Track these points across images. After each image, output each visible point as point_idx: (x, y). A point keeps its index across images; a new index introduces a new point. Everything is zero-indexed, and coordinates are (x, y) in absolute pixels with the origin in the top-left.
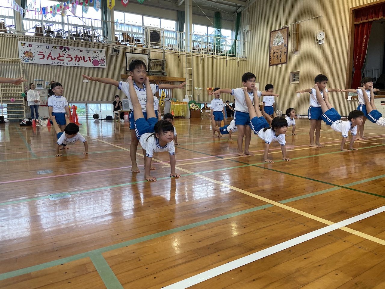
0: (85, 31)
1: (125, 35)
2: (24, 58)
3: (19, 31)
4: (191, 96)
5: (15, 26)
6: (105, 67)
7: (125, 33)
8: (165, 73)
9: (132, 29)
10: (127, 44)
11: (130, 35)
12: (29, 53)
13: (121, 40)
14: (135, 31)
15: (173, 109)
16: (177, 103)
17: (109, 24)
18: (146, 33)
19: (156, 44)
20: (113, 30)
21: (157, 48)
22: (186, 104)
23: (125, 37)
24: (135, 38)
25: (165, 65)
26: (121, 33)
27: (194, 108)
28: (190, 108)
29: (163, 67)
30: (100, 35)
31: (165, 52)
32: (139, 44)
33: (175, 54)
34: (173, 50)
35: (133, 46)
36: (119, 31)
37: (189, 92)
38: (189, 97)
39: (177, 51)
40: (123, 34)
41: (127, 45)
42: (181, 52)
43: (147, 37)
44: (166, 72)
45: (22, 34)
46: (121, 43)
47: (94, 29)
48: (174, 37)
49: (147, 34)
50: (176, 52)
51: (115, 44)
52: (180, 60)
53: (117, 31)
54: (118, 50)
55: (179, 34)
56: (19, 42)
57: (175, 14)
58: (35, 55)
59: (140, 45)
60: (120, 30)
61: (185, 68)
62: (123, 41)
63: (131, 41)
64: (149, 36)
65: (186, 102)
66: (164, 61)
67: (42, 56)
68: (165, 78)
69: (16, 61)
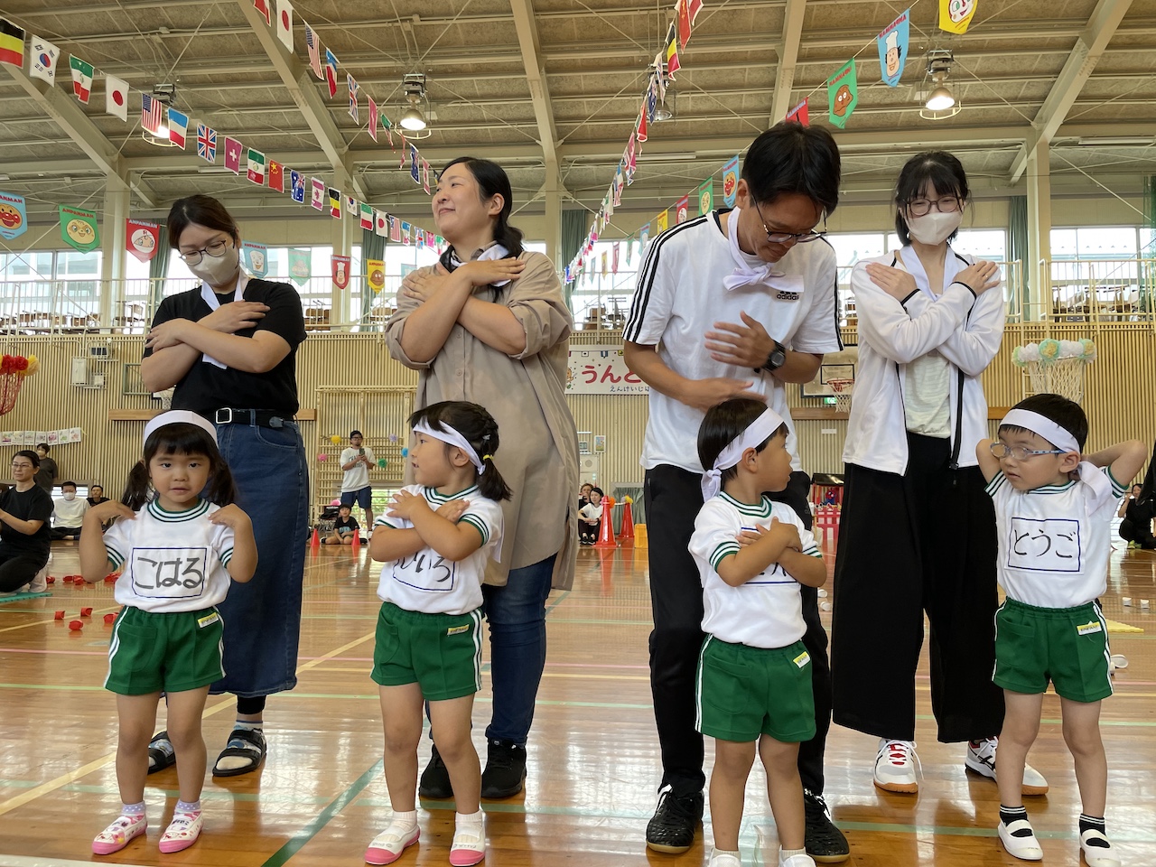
57: (1002, 207)
67: (590, 376)
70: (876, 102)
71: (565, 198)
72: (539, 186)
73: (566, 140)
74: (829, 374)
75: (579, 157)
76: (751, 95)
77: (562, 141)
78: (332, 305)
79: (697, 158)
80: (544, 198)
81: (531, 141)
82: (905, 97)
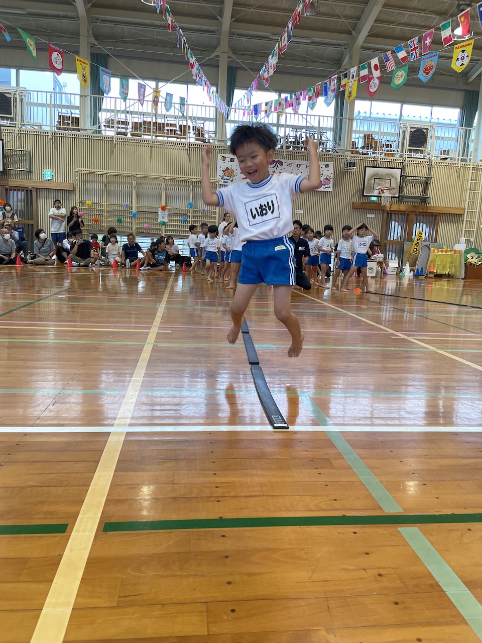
0: (308, 135)
1: (368, 138)
2: (222, 178)
3: (220, 139)
4: (472, 240)
5: (215, 133)
6: (331, 190)
7: (369, 135)
8: (427, 200)
9: (380, 128)
10: (369, 153)
11: (376, 137)
12: (230, 171)
13: (360, 146)
14: (385, 131)
15: (434, 261)
16: (442, 251)
17: (346, 123)
18: (404, 132)
19: (417, 151)
20: (350, 131)
21: (420, 157)
22: (459, 253)
23: (368, 141)
24: (383, 143)
25: (430, 187)
26: (362, 135)
27: (473, 261)
28: (466, 261)
29: (425, 190)
30: (329, 140)
31: (433, 163)
32: (389, 152)
33: (451, 166)
34: (449, 159)
35: (378, 155)
36: (359, 132)
37: (468, 232)
38: (468, 242)
39: (455, 160)
40: (365, 136)
41: (369, 155)
42: (463, 163)
43: (404, 138)
44: (429, 198)
45: (223, 143)
46: (361, 152)
47: (321, 131)
48: (454, 136)
49: (404, 135)
50: (454, 162)
51: (350, 153)
52: (459, 177)
53: (356, 132)
54: (354, 163)
55: (462, 131)
56: (219, 154)
57: (461, 95)
58: (237, 173)
59: (390, 154)
60: (361, 129)
61: (467, 191)
62: (363, 148)
63: (376, 148)
64: (408, 137)
65: (459, 251)
66: (428, 180)
68: (427, 207)
69: (213, 181)
70: (417, 23)
71: (232, 58)
72: (216, 48)
73: (237, 19)
74: (378, 184)
75: (241, 31)
76: (351, 7)
77: (234, 19)
78: (81, 114)
79: (312, 43)
80: (218, 56)
81: (215, 17)
82: (432, 23)
